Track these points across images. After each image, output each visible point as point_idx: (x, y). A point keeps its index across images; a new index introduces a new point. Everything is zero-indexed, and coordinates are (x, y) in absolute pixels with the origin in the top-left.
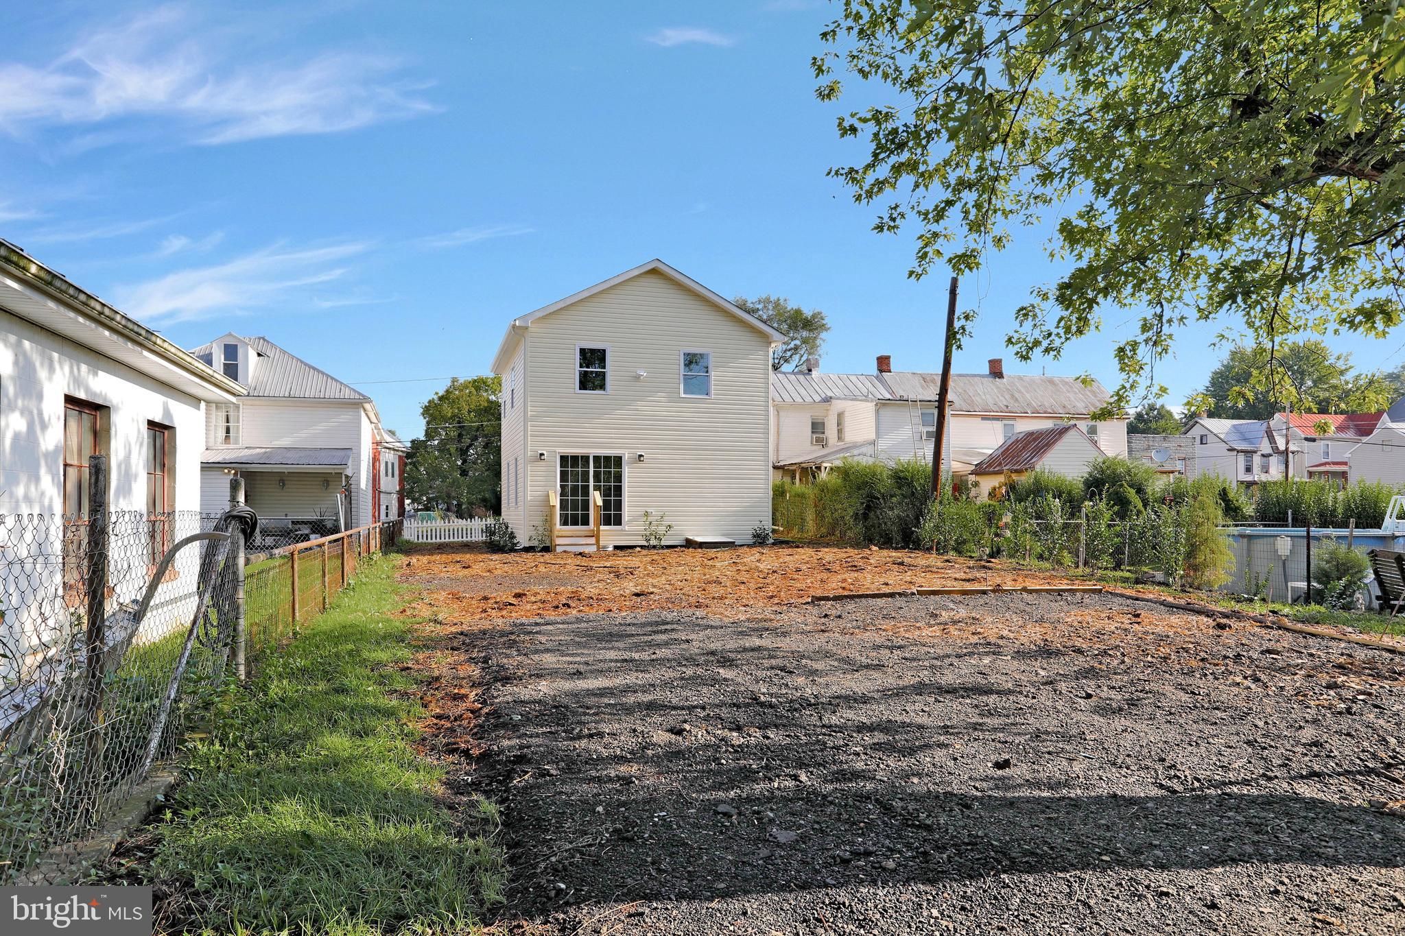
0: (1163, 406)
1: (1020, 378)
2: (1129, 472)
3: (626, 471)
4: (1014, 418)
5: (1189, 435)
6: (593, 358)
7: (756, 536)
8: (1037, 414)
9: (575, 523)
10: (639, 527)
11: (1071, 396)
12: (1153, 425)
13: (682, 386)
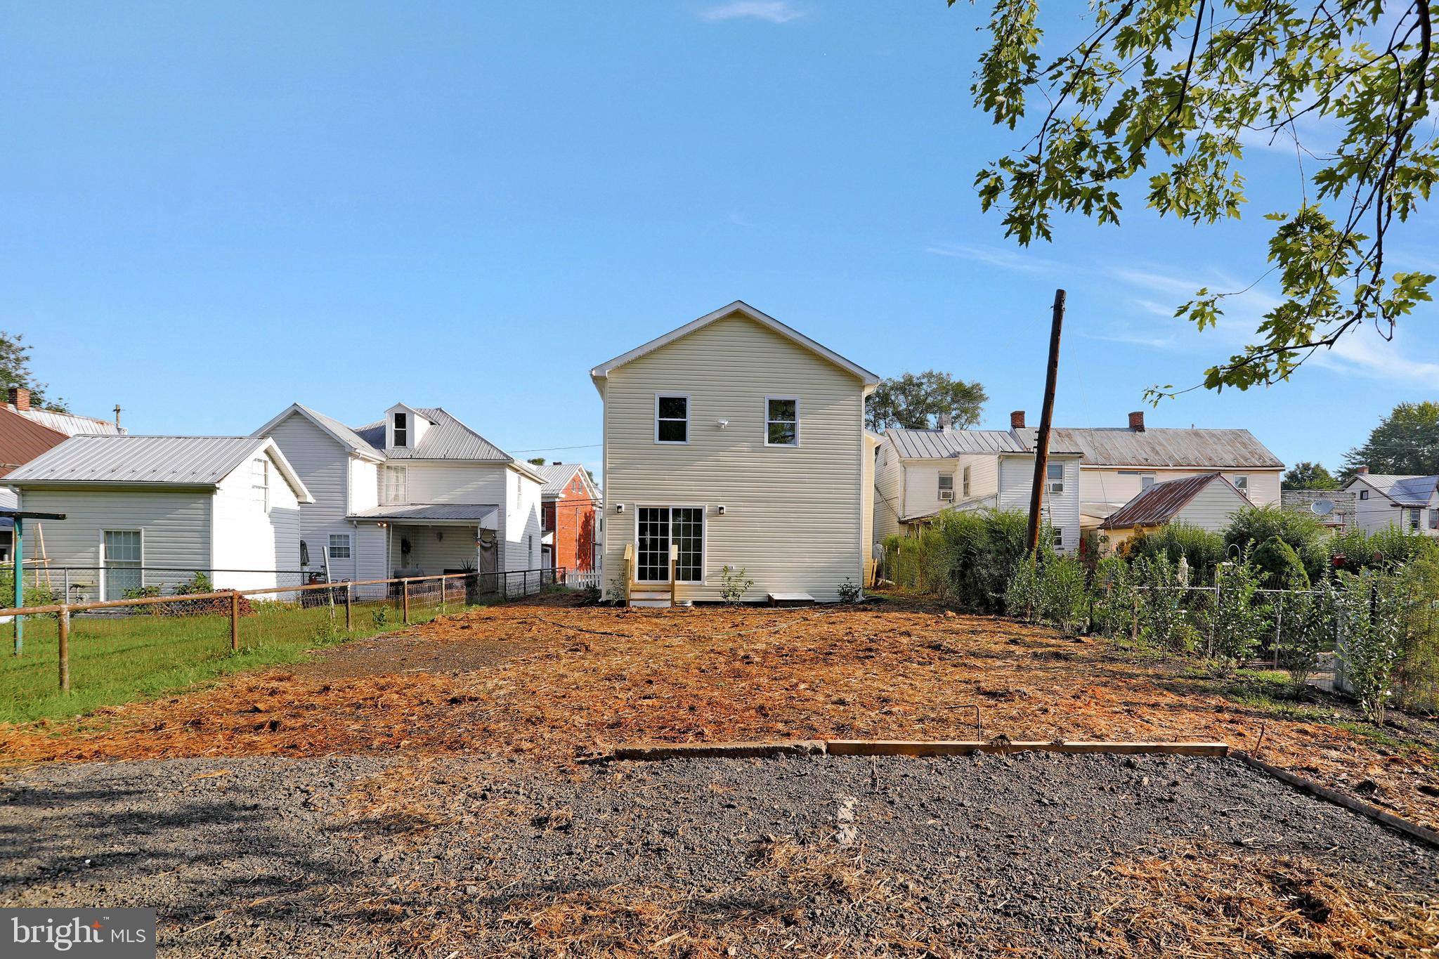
0: (1318, 466)
1: (1163, 431)
2: (1284, 525)
3: (706, 524)
4: (1154, 471)
5: (1348, 491)
6: (673, 408)
7: (844, 593)
8: (1178, 466)
9: (654, 577)
10: (717, 582)
11: (1219, 448)
12: (1307, 484)
13: (766, 435)
